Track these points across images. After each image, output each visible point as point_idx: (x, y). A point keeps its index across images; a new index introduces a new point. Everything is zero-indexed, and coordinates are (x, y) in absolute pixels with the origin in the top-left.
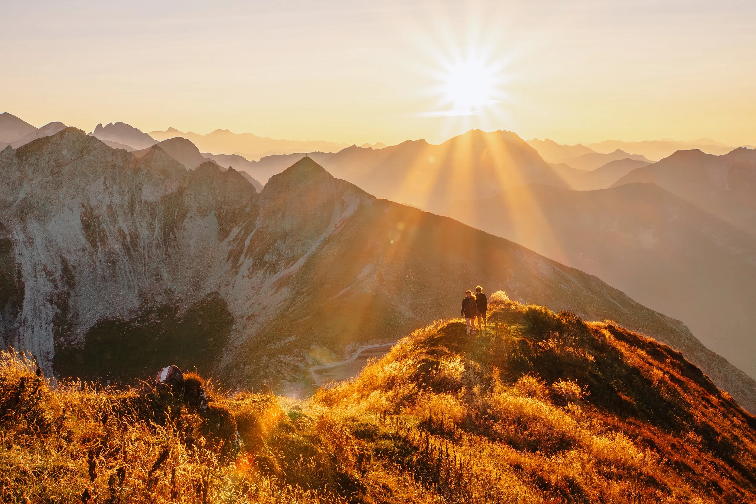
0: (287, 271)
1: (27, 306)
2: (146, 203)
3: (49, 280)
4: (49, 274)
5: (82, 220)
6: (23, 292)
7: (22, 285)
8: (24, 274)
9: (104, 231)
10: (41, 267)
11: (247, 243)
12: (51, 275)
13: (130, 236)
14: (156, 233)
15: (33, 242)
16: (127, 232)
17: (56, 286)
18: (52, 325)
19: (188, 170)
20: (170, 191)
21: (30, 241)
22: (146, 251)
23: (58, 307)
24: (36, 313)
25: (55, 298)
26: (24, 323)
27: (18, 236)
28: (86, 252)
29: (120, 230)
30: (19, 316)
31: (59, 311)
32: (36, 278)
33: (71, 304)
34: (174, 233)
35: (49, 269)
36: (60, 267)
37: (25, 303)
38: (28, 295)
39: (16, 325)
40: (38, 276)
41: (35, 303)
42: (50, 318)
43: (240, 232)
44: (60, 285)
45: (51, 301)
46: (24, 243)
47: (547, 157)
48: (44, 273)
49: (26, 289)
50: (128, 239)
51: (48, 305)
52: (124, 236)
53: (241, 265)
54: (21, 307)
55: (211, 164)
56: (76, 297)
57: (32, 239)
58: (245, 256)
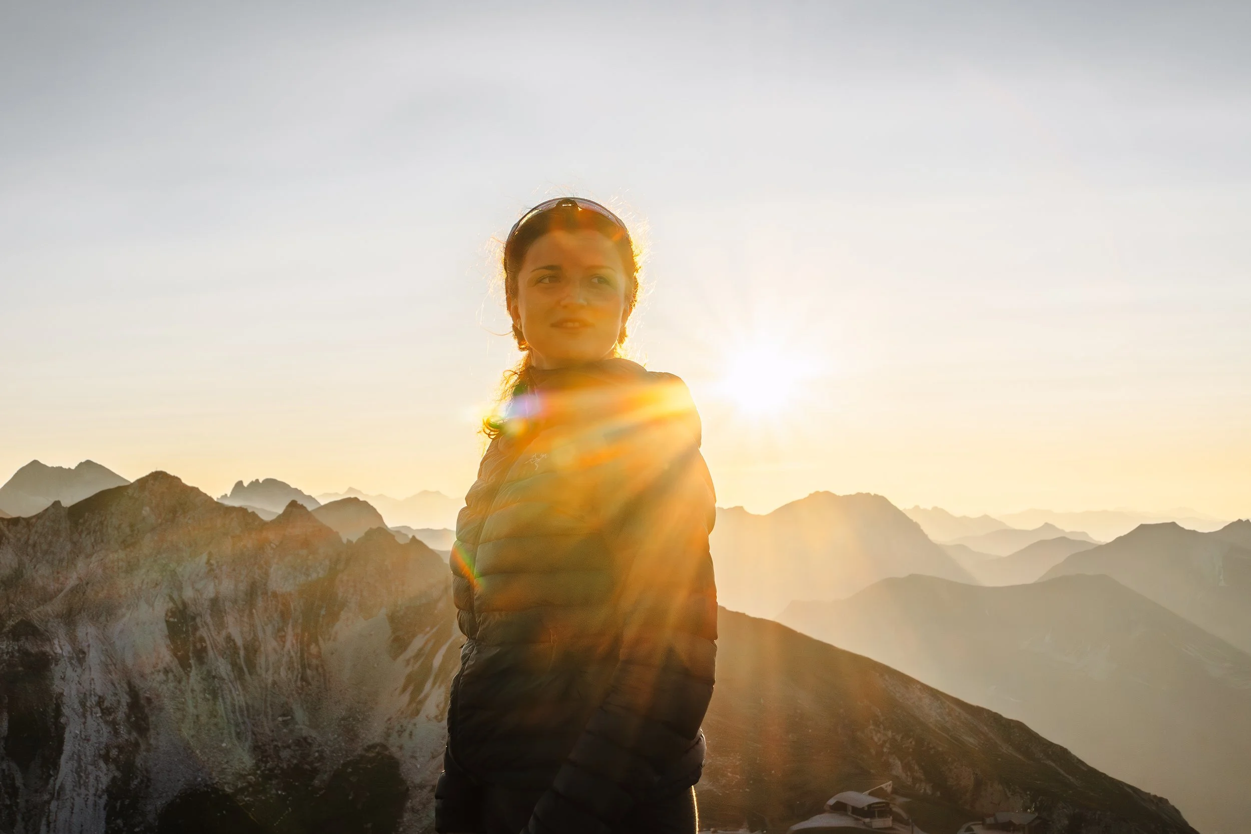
1: (66, 766)
2: (275, 595)
3: (106, 722)
4: (106, 712)
5: (167, 622)
6: (61, 742)
7: (61, 730)
8: (66, 711)
9: (202, 640)
10: (94, 699)
11: (437, 661)
12: (110, 714)
13: (246, 649)
14: (288, 645)
15: (84, 658)
16: (239, 642)
17: (116, 733)
18: (105, 797)
19: (345, 541)
20: (314, 576)
21: (80, 657)
22: (271, 672)
23: (118, 769)
24: (80, 777)
25: (114, 753)
26: (59, 794)
27: (60, 646)
28: (170, 675)
29: (229, 639)
30: (51, 781)
31: (118, 774)
32: (85, 717)
33: (139, 762)
34: (318, 644)
35: (106, 704)
36: (125, 699)
37: (63, 758)
38: (68, 747)
39: (46, 797)
40: (88, 714)
41: (79, 761)
42: (103, 786)
43: (426, 643)
44: (123, 730)
45: (106, 758)
46: (71, 658)
47: (935, 535)
48: (98, 709)
49: (67, 735)
50: (242, 653)
51: (102, 764)
52: (235, 648)
53: (426, 697)
54: (56, 766)
55: (382, 531)
56: (148, 750)
57: (84, 653)
58: (434, 684)
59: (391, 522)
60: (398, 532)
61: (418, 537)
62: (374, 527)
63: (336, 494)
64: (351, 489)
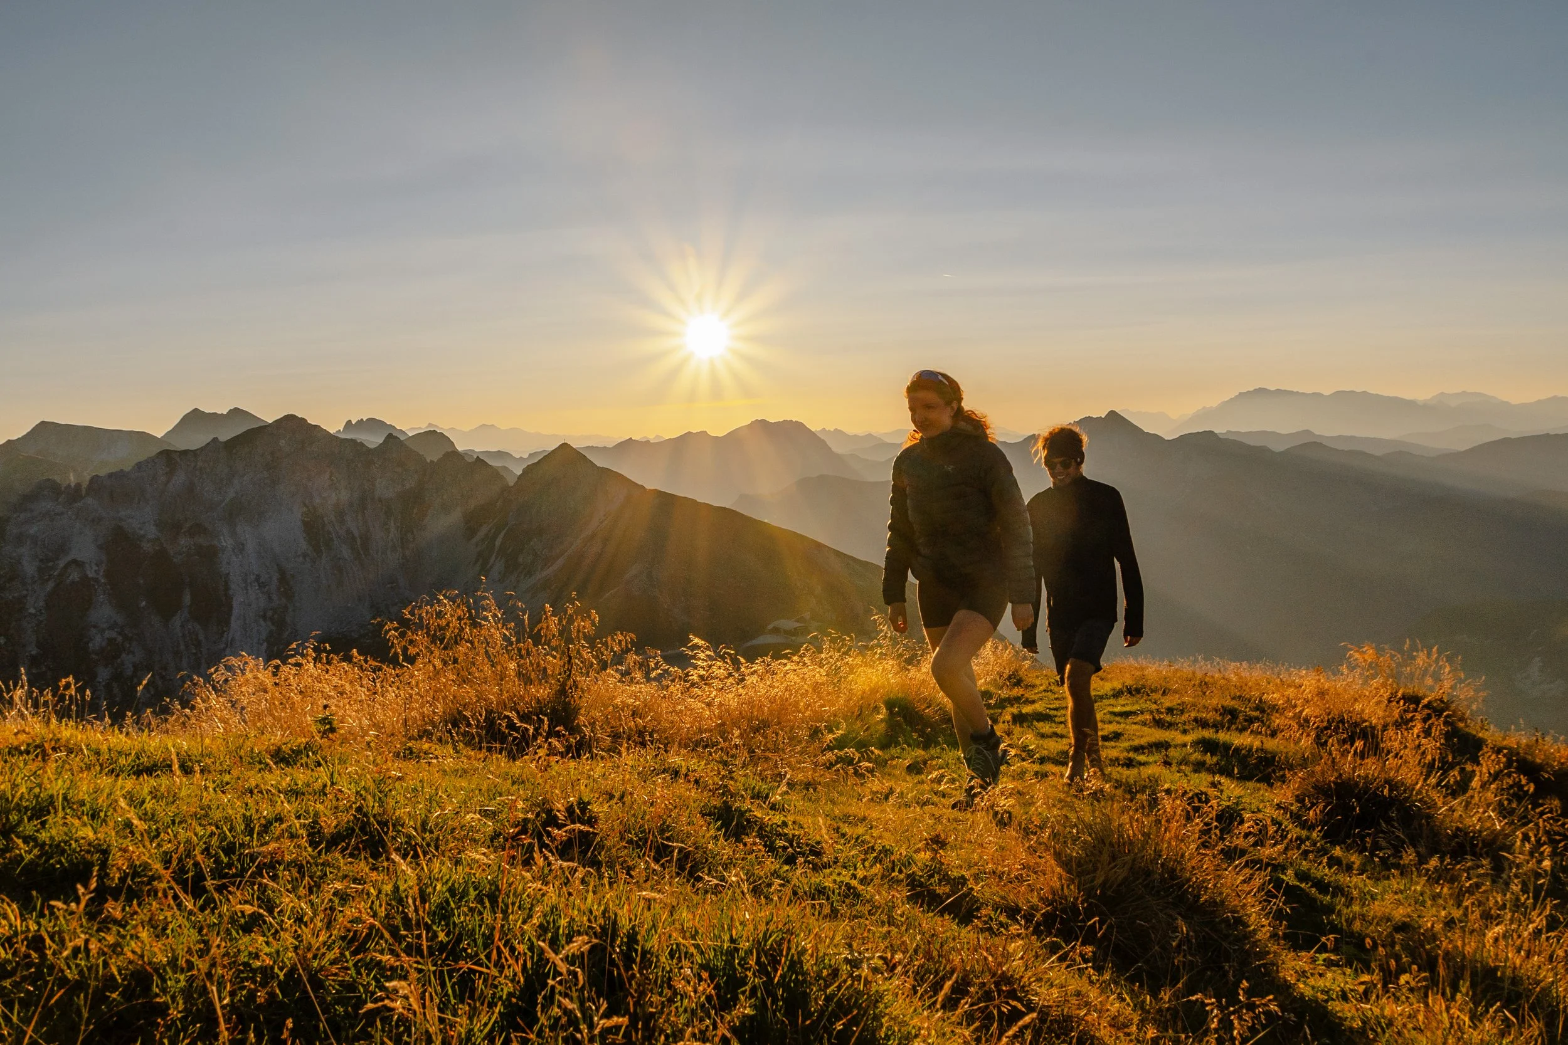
0: (545, 573)
1: (235, 624)
2: (380, 500)
3: (263, 593)
4: (262, 585)
5: (303, 521)
6: (231, 607)
7: (229, 599)
8: (233, 586)
9: (329, 533)
10: (253, 577)
11: (498, 543)
12: (265, 587)
13: (361, 538)
14: (392, 535)
15: (243, 549)
16: (356, 533)
17: (270, 598)
18: (265, 644)
19: (428, 461)
20: (408, 486)
21: (240, 548)
22: (380, 554)
23: (273, 624)
24: (246, 631)
25: (270, 613)
26: (231, 644)
27: (226, 542)
28: (308, 559)
29: (348, 531)
30: (225, 635)
31: (273, 628)
32: (247, 590)
33: (288, 620)
34: (412, 533)
35: (262, 580)
36: (276, 577)
37: (233, 618)
38: (236, 611)
39: (222, 646)
40: (249, 588)
41: (245, 620)
42: (264, 636)
43: (489, 531)
44: (275, 597)
45: (264, 617)
46: (233, 550)
47: (837, 448)
48: (256, 584)
49: (235, 604)
50: (359, 542)
51: (262, 622)
52: (354, 538)
53: (491, 567)
54: (227, 623)
55: (455, 453)
56: (294, 611)
57: (243, 544)
58: (496, 558)
59: (460, 448)
60: (466, 454)
61: (481, 457)
62: (449, 450)
63: (420, 428)
64: (430, 425)
